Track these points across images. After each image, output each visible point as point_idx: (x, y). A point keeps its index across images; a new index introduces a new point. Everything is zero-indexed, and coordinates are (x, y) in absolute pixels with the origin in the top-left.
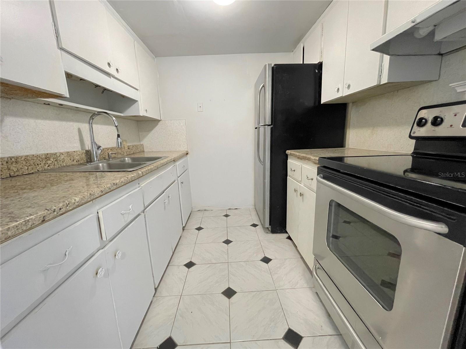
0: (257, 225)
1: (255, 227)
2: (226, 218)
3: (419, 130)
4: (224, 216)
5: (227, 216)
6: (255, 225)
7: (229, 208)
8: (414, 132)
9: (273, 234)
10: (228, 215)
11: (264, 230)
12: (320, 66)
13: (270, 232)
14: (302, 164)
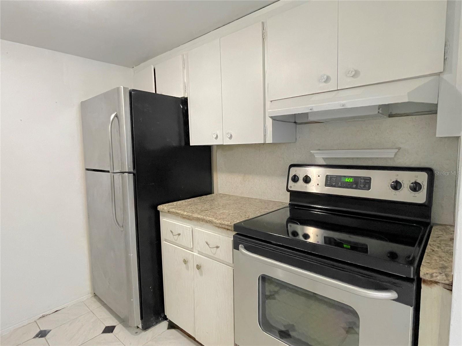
0: (114, 327)
1: (112, 332)
2: (43, 339)
3: (294, 185)
4: (37, 336)
5: (42, 334)
6: (109, 330)
7: (41, 315)
8: (290, 186)
9: (146, 332)
10: (45, 331)
11: (128, 330)
12: (185, 101)
13: (141, 331)
14: (192, 226)
